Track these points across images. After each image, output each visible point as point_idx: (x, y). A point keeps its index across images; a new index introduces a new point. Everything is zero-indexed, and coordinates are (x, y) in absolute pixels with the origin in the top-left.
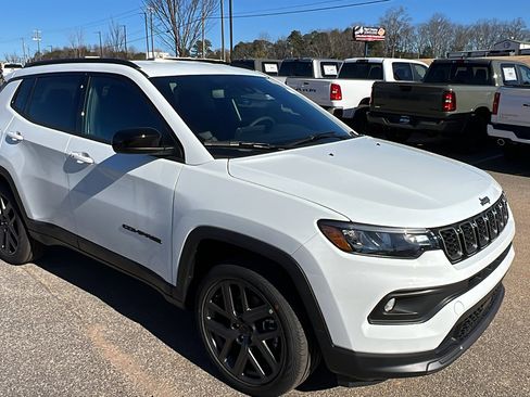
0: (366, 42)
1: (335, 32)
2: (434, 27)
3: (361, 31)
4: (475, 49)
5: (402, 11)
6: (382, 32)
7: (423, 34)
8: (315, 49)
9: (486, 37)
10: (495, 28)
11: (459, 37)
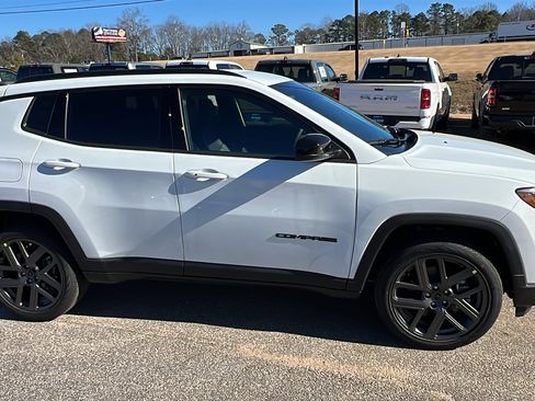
0: (108, 43)
1: (68, 33)
2: (170, 29)
3: (101, 32)
4: (211, 50)
5: (138, 12)
6: (122, 33)
7: (161, 35)
8: (49, 51)
9: (219, 38)
10: (226, 30)
11: (195, 38)
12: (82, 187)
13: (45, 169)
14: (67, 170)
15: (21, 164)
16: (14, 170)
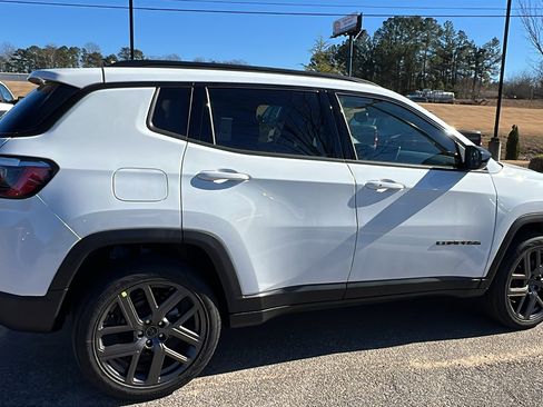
12: (252, 203)
13: (203, 181)
14: (231, 183)
15: (165, 176)
16: (156, 186)
